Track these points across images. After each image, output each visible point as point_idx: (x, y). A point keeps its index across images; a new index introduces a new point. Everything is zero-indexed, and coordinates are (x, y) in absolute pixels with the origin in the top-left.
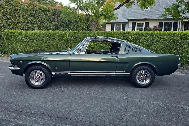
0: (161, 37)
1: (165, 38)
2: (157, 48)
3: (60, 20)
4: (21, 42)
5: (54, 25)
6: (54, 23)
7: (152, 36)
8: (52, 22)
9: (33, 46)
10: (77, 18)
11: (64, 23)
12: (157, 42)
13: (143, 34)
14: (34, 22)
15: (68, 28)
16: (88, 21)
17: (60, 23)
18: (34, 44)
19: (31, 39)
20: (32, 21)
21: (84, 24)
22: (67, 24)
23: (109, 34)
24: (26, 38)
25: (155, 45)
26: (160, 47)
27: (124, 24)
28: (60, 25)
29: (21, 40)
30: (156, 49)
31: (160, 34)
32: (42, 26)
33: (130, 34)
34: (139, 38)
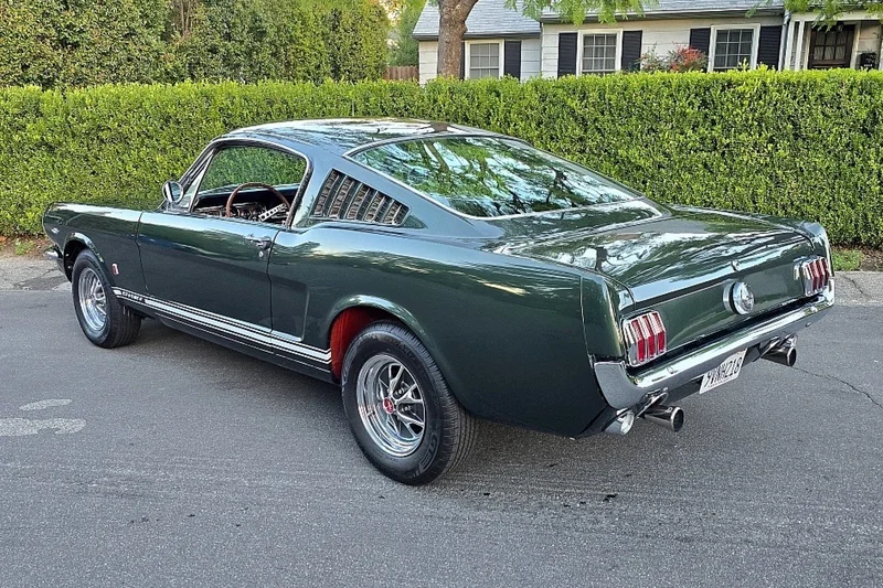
3: (209, 22)
4: (41, 156)
5: (181, 49)
6: (179, 39)
8: (165, 37)
9: (125, 178)
10: (289, 9)
11: (228, 37)
14: (81, 31)
15: (251, 66)
16: (334, 28)
17: (210, 42)
18: (130, 167)
19: (103, 135)
20: (68, 27)
21: (322, 43)
22: (242, 42)
23: (613, 90)
24: (74, 135)
27: (514, 43)
28: (214, 50)
29: (43, 143)
32: (122, 55)
33: (740, 89)
34: (791, 112)
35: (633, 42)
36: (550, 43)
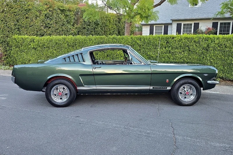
0: (219, 43)
1: (225, 44)
2: (213, 57)
3: (83, 22)
4: (33, 50)
5: (76, 28)
6: (76, 26)
7: (207, 41)
8: (73, 25)
9: (48, 55)
10: (106, 18)
11: (89, 25)
12: (214, 49)
13: (193, 39)
14: (51, 25)
15: (95, 32)
16: (119, 23)
17: (84, 26)
18: (49, 53)
19: (45, 46)
20: (48, 24)
21: (115, 26)
22: (92, 26)
24: (40, 46)
25: (210, 54)
26: (217, 57)
27: (166, 26)
28: (84, 28)
29: (34, 48)
30: (213, 59)
31: (217, 39)
32: (61, 29)
33: (175, 39)
34: (188, 45)
35: (197, 26)
36: (175, 26)
